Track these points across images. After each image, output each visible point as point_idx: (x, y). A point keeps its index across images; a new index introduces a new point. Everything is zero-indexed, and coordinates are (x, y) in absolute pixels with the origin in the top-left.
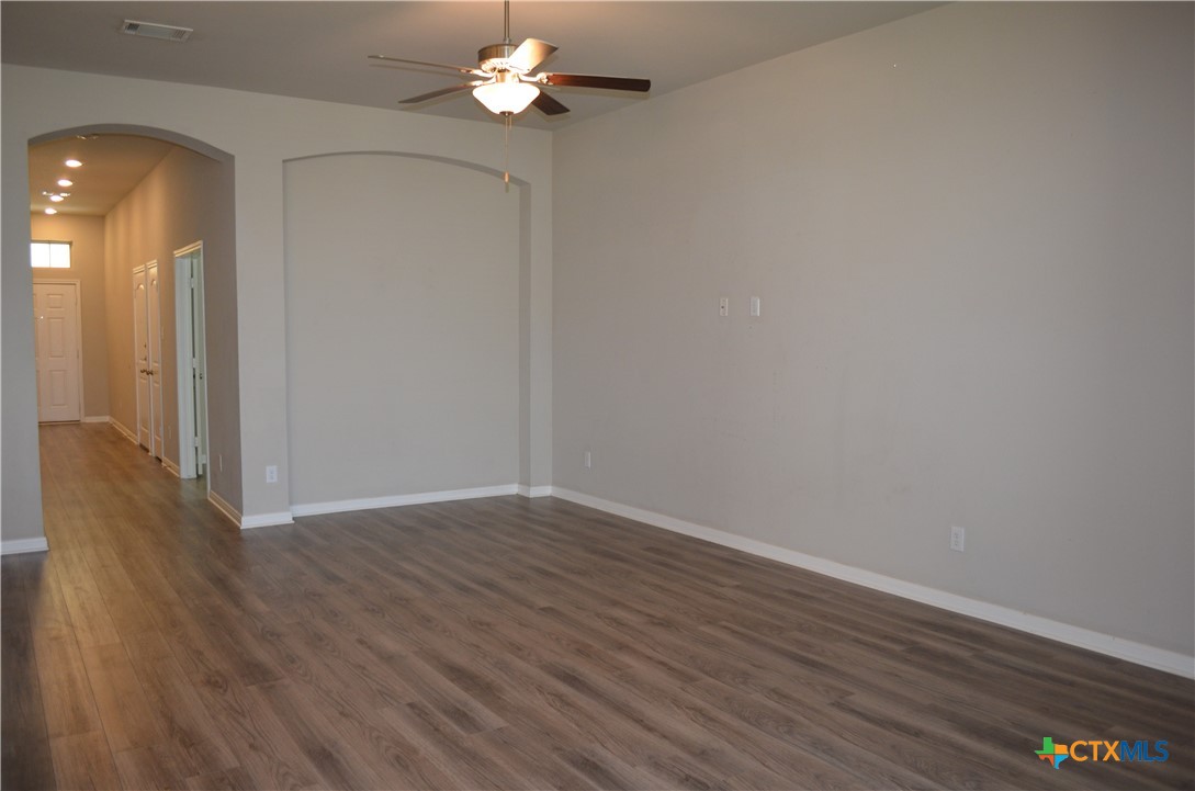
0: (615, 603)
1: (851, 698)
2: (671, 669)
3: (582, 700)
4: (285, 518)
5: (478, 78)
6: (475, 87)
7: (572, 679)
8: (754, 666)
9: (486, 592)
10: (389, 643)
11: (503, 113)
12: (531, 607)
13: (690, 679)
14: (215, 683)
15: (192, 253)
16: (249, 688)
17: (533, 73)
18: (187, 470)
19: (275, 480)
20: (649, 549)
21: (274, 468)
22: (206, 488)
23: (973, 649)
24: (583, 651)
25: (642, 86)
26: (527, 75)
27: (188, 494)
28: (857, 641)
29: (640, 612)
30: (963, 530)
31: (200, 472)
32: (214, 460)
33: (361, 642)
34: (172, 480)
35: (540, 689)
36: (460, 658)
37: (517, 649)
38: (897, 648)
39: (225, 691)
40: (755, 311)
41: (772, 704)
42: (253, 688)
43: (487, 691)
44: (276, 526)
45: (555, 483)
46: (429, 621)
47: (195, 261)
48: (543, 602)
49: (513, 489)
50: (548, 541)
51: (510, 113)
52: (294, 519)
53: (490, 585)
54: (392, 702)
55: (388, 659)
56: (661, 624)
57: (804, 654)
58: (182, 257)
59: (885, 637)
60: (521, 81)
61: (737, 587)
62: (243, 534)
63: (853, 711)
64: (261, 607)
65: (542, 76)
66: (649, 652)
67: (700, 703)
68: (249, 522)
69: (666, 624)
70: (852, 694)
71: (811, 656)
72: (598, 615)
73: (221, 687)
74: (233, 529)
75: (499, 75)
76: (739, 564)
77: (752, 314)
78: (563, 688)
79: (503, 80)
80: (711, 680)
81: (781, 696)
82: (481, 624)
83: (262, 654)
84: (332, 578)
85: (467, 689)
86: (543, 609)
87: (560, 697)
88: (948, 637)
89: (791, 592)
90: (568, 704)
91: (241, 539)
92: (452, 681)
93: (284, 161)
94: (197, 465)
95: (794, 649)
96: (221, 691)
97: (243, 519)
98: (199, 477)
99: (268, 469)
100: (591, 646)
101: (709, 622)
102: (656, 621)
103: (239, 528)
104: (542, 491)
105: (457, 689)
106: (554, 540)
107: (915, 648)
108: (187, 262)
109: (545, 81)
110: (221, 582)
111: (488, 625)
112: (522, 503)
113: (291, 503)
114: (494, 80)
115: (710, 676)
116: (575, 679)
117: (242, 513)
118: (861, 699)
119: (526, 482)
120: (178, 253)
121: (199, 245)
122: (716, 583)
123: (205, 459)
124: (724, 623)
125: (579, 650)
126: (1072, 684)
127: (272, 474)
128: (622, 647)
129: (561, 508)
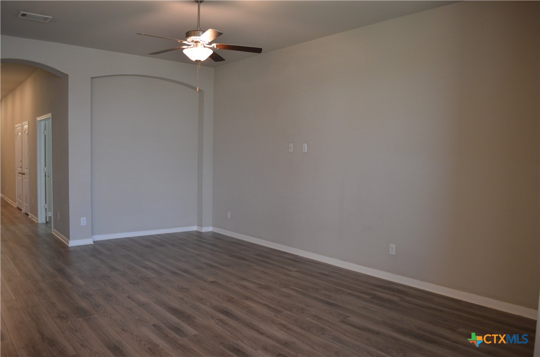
0: (243, 279)
1: (349, 319)
2: (269, 307)
3: (231, 322)
4: (89, 242)
5: (185, 45)
6: (184, 49)
7: (226, 313)
8: (306, 305)
9: (185, 274)
10: (142, 298)
11: (197, 61)
12: (206, 281)
13: (279, 312)
14: (62, 317)
15: (45, 119)
16: (79, 319)
17: (210, 43)
18: (41, 219)
19: (85, 224)
20: (257, 255)
21: (85, 218)
22: (51, 228)
23: (399, 297)
24: (230, 300)
25: (259, 51)
26: (208, 44)
27: (41, 231)
28: (350, 294)
29: (254, 283)
30: (395, 245)
31: (48, 220)
32: (55, 215)
33: (129, 297)
34: (34, 224)
35: (212, 317)
36: (175, 304)
37: (200, 300)
38: (367, 297)
39: (68, 320)
40: (305, 150)
41: (315, 322)
42: (80, 319)
43: (188, 319)
44: (85, 245)
45: (213, 226)
46: (160, 288)
47: (47, 123)
48: (212, 279)
49: (195, 228)
50: (211, 252)
51: (200, 61)
52: (94, 242)
53: (186, 271)
54: (146, 325)
55: (142, 305)
56: (264, 288)
57: (327, 300)
58: (41, 121)
59: (362, 292)
60: (205, 47)
61: (297, 271)
62: (69, 249)
63: (350, 325)
64: (81, 282)
65: (214, 45)
66: (260, 300)
67: (283, 322)
68: (73, 243)
69: (266, 288)
70: (350, 317)
71: (331, 301)
72: (236, 284)
73: (65, 319)
74: (65, 247)
75: (195, 44)
76: (297, 261)
77: (303, 151)
78: (222, 317)
79: (197, 46)
80: (288, 312)
81: (319, 319)
82: (184, 289)
83: (84, 304)
84: (113, 269)
85: (179, 318)
86: (211, 282)
87: (221, 321)
88: (389, 292)
89: (320, 273)
90: (225, 324)
91: (69, 251)
92: (172, 314)
93: (92, 78)
94: (46, 217)
95: (323, 298)
96: (65, 320)
97: (70, 242)
98: (47, 222)
99: (82, 219)
100: (234, 298)
101: (286, 287)
102: (262, 286)
103: (68, 246)
104: (208, 229)
105: (175, 318)
106: (214, 251)
107: (375, 297)
108: (43, 123)
109: (215, 47)
110: (61, 271)
111: (187, 289)
112: (199, 234)
113: (92, 234)
114: (192, 46)
115: (287, 310)
116: (227, 312)
117: (69, 239)
118: (354, 319)
119: (200, 225)
120: (39, 119)
121: (49, 115)
122: (287, 269)
123: (50, 214)
124: (292, 287)
125: (228, 300)
126: (442, 311)
127: (84, 221)
128: (247, 298)
129: (216, 237)
